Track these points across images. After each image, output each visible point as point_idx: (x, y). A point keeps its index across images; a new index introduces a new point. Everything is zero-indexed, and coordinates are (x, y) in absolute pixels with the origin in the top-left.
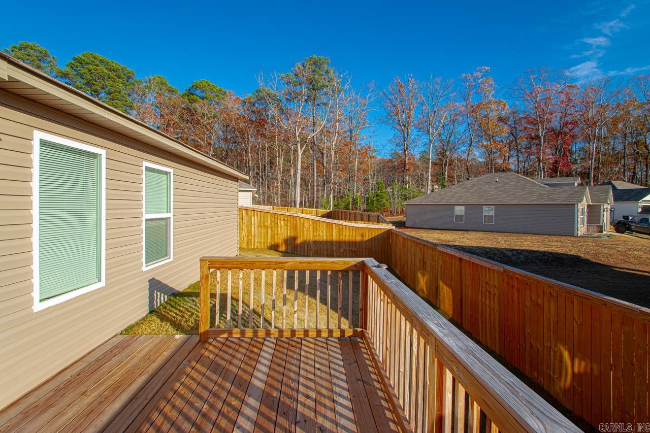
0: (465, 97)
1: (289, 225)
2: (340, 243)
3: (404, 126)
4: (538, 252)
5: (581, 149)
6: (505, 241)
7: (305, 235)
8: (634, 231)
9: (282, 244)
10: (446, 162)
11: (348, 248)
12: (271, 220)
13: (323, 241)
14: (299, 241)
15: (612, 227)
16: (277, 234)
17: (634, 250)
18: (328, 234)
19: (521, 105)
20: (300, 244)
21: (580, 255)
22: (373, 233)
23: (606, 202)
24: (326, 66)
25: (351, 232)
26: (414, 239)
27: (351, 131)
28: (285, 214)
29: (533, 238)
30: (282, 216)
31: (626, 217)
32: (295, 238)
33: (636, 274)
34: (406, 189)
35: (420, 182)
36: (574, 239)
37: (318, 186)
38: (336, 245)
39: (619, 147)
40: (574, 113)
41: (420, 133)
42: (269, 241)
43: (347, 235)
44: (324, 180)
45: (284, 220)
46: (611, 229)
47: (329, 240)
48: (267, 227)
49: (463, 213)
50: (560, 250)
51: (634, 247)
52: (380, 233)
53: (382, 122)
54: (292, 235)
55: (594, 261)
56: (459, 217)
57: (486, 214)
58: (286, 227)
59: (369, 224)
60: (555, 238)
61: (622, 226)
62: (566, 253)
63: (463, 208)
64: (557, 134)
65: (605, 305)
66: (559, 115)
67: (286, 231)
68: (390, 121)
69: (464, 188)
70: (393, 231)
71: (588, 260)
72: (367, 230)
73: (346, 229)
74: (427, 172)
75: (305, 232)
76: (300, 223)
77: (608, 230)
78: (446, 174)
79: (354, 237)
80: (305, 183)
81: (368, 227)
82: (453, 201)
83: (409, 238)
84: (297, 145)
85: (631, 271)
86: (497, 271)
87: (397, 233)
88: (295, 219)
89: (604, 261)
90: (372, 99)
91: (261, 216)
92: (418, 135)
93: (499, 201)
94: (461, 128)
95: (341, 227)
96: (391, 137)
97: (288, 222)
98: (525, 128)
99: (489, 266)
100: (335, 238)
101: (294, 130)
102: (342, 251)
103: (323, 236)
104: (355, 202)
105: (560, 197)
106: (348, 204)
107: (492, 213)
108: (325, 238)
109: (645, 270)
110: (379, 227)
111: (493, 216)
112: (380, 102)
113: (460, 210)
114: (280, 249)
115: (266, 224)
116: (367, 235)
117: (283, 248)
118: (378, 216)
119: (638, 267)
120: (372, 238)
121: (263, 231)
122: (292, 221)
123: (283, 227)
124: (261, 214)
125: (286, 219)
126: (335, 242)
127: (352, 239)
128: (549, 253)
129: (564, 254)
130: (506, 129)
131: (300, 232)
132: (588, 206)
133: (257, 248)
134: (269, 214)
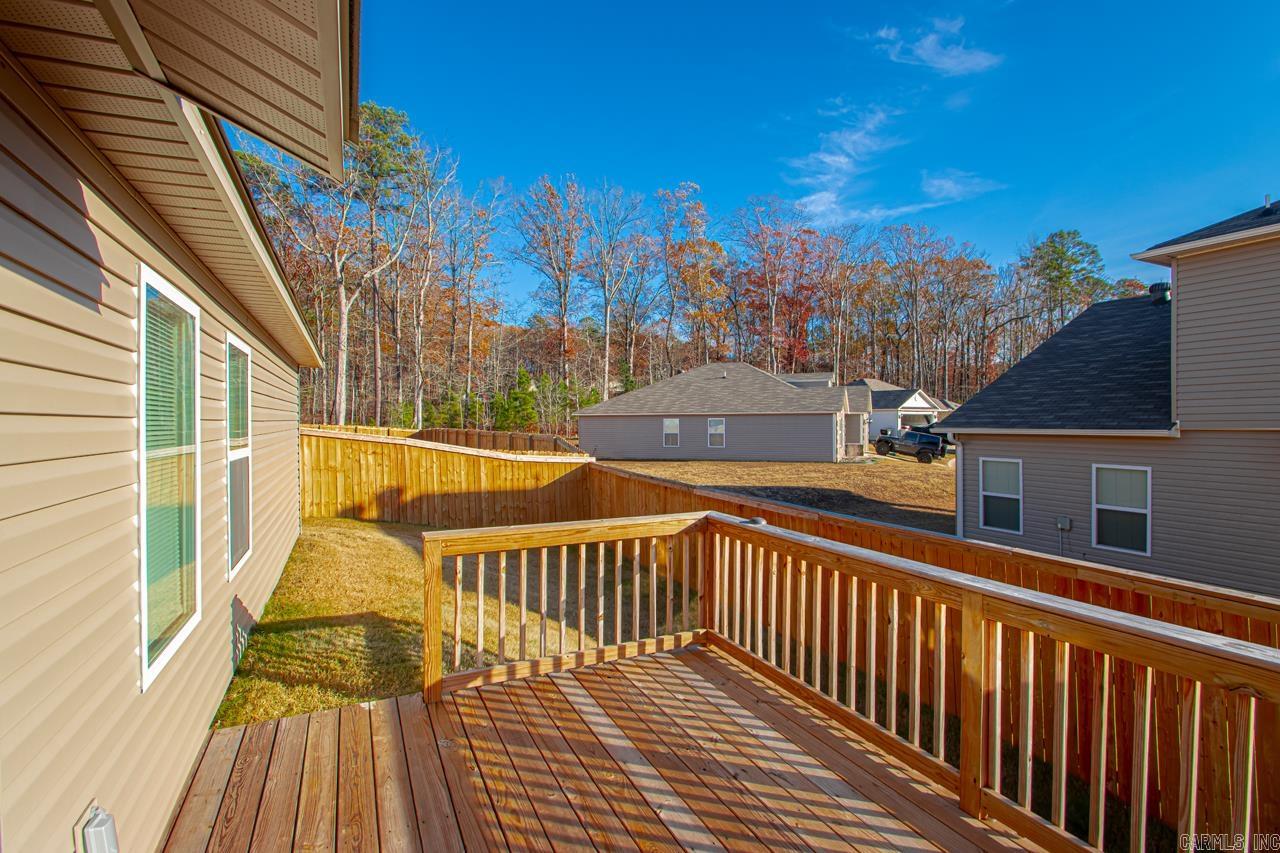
0: (663, 229)
1: (386, 462)
2: (493, 495)
3: (560, 269)
4: (798, 488)
5: (820, 329)
6: (748, 475)
7: (423, 483)
8: (898, 452)
9: (370, 504)
10: (632, 339)
11: (510, 504)
12: (344, 454)
13: (460, 494)
14: (408, 496)
15: (872, 446)
16: (360, 484)
17: (910, 478)
18: (471, 478)
19: (743, 253)
20: (413, 501)
21: (849, 489)
22: (557, 473)
23: (865, 410)
24: (398, 128)
25: (516, 474)
26: (643, 479)
27: (454, 270)
28: (378, 440)
29: (783, 467)
30: (370, 444)
31: (884, 432)
32: (400, 491)
33: (919, 512)
34: (566, 387)
35: (591, 373)
36: (834, 466)
37: (384, 378)
38: (486, 499)
39: (865, 330)
40: (812, 272)
41: (586, 285)
42: (339, 501)
43: (509, 477)
44: (398, 368)
45: (374, 453)
46: (870, 449)
47: (472, 489)
48: (334, 470)
49: (677, 431)
50: (825, 485)
51: (908, 474)
52: (569, 471)
53: (515, 255)
54: (394, 483)
55: (868, 497)
56: (671, 438)
57: (713, 432)
58: (378, 469)
59: (548, 454)
60: (811, 467)
61: (884, 445)
62: (832, 488)
63: (677, 421)
64: (790, 302)
65: (969, 550)
66: (791, 275)
67: (379, 477)
68: (533, 257)
69: (676, 387)
70: (593, 467)
71: (861, 497)
72: (545, 468)
73: (506, 466)
74: (603, 357)
75: (423, 477)
76: (411, 459)
77: (869, 452)
78: (631, 360)
79: (521, 480)
80: (356, 372)
81: (549, 461)
82: (660, 411)
83: (633, 477)
84: (337, 288)
85: (912, 509)
86: (808, 520)
87: (604, 470)
88: (399, 451)
89: (878, 496)
90: (500, 211)
91: (318, 446)
92: (582, 287)
93: (732, 410)
94: (655, 283)
95: (496, 463)
96: (534, 288)
97: (385, 458)
98: (748, 290)
99: (794, 513)
100: (485, 484)
101: (329, 255)
102: (498, 510)
103: (460, 483)
104: (469, 411)
105: (813, 403)
106: (454, 416)
107: (721, 429)
108: (464, 487)
109: (927, 505)
110: (568, 461)
111: (722, 435)
112: (513, 219)
113: (671, 426)
114: (366, 515)
115: (332, 463)
116: (546, 476)
117: (373, 513)
118: (555, 440)
119: (918, 502)
120: (555, 482)
121: (324, 478)
122: (393, 455)
123: (372, 468)
124: (318, 441)
125: (379, 450)
126: (485, 493)
127: (519, 485)
128: (813, 489)
129: (831, 490)
130: (722, 290)
131: (411, 478)
132: (846, 415)
133: (311, 517)
134: (338, 441)
